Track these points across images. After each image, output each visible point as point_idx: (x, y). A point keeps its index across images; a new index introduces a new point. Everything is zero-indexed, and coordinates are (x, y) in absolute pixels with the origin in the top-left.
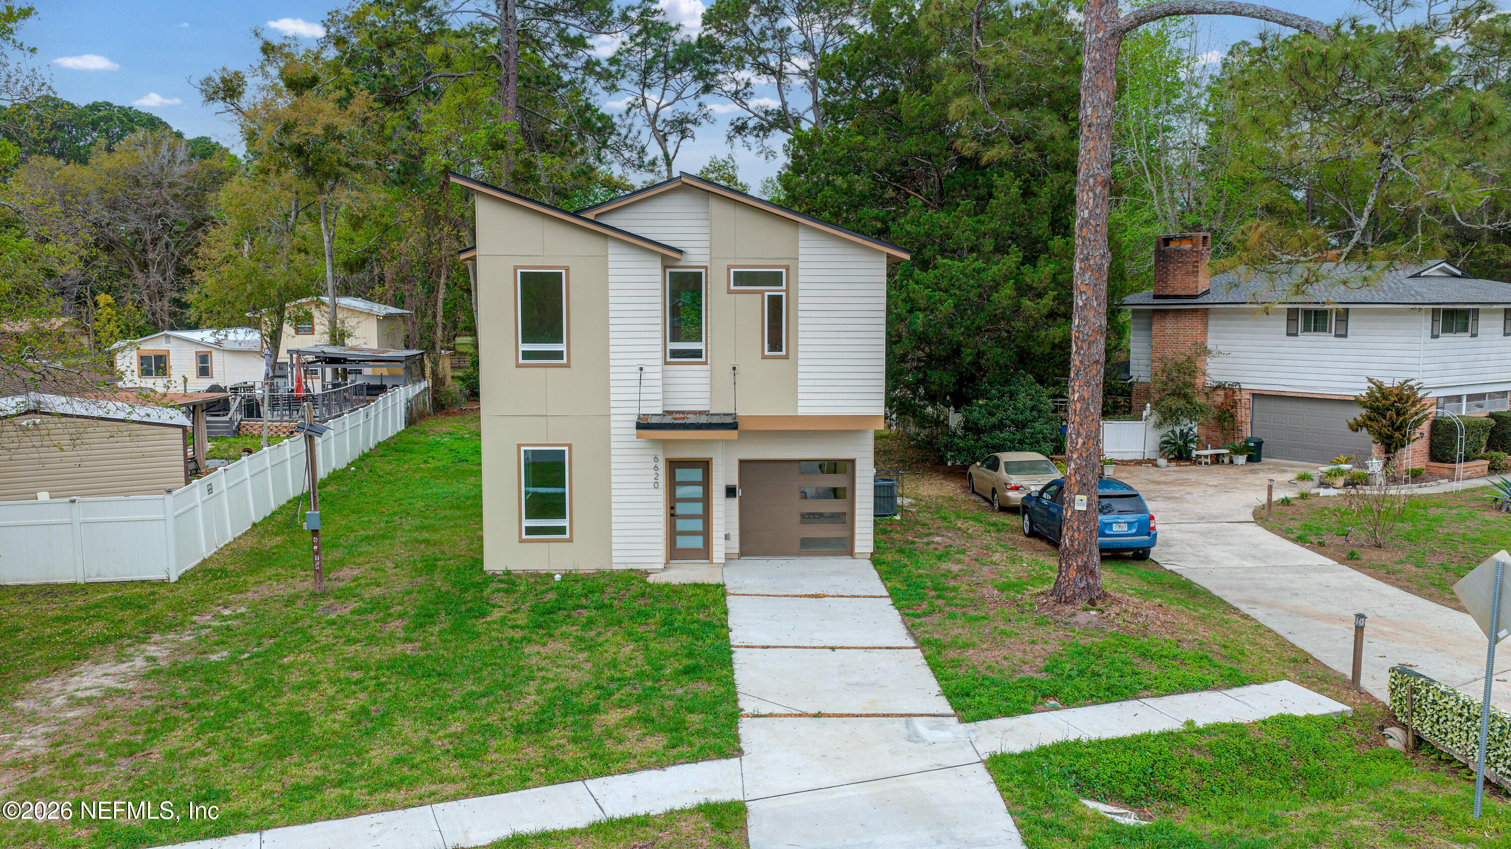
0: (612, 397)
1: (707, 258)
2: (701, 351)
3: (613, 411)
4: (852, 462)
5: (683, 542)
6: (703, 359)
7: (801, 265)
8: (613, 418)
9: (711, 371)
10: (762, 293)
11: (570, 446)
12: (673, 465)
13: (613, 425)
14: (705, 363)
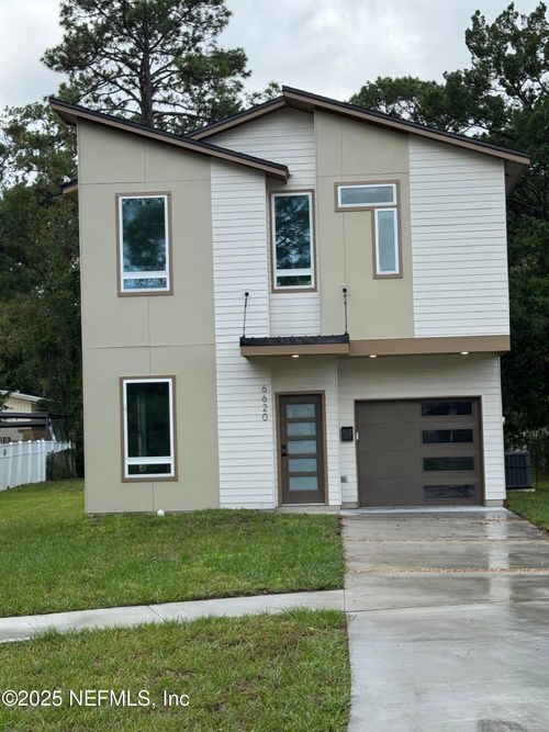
0: (217, 325)
1: (313, 181)
2: (310, 276)
3: (218, 340)
4: (478, 399)
5: (295, 485)
6: (312, 286)
7: (412, 179)
8: (218, 347)
9: (321, 298)
10: (371, 210)
11: (174, 378)
12: (283, 401)
13: (218, 354)
14: (314, 290)
